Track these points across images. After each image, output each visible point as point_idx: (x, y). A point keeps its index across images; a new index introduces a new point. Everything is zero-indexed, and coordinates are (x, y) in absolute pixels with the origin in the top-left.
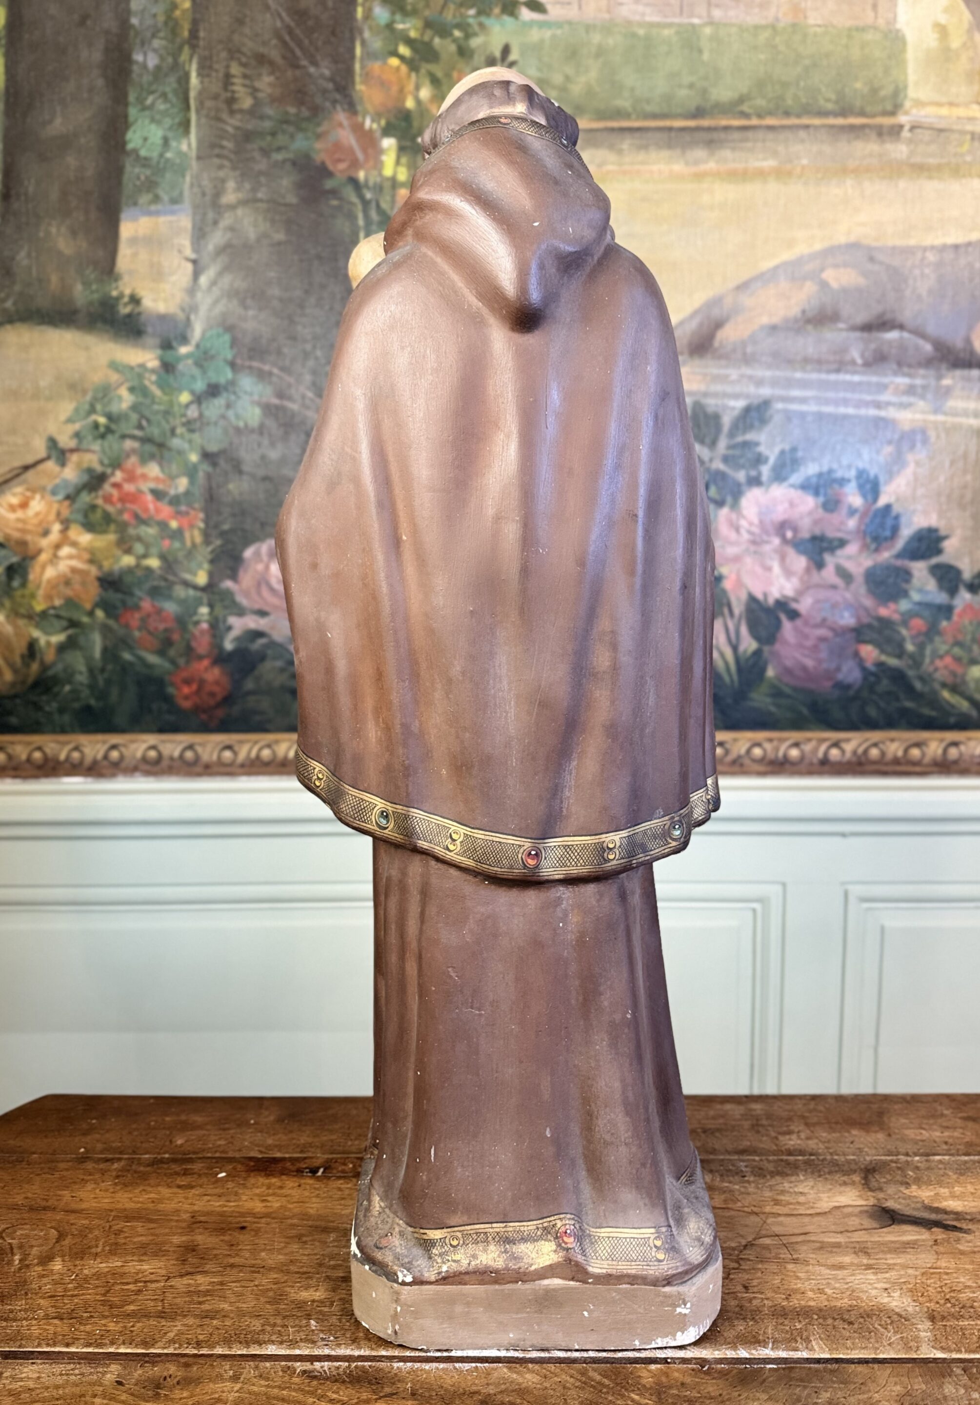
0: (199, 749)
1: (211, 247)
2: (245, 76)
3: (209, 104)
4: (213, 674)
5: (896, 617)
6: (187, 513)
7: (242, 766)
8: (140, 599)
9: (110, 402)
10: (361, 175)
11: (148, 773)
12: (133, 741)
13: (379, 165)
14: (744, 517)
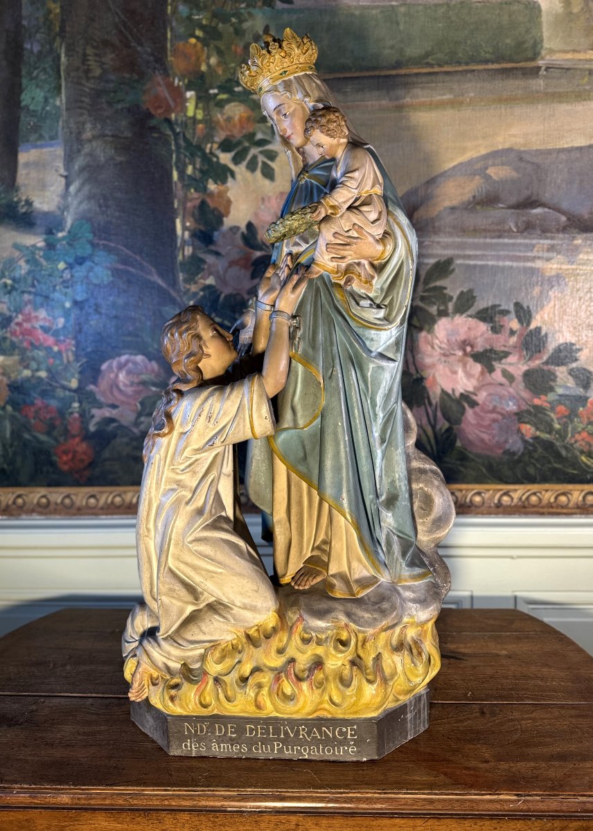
0: (74, 498)
1: (76, 167)
2: (96, 55)
3: (73, 74)
4: (83, 447)
5: (546, 405)
6: (64, 341)
7: (102, 508)
8: (35, 398)
9: (14, 269)
10: (173, 116)
11: (41, 513)
12: (31, 493)
13: (185, 109)
14: (437, 338)
